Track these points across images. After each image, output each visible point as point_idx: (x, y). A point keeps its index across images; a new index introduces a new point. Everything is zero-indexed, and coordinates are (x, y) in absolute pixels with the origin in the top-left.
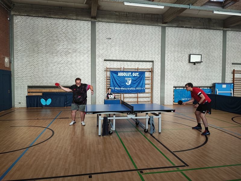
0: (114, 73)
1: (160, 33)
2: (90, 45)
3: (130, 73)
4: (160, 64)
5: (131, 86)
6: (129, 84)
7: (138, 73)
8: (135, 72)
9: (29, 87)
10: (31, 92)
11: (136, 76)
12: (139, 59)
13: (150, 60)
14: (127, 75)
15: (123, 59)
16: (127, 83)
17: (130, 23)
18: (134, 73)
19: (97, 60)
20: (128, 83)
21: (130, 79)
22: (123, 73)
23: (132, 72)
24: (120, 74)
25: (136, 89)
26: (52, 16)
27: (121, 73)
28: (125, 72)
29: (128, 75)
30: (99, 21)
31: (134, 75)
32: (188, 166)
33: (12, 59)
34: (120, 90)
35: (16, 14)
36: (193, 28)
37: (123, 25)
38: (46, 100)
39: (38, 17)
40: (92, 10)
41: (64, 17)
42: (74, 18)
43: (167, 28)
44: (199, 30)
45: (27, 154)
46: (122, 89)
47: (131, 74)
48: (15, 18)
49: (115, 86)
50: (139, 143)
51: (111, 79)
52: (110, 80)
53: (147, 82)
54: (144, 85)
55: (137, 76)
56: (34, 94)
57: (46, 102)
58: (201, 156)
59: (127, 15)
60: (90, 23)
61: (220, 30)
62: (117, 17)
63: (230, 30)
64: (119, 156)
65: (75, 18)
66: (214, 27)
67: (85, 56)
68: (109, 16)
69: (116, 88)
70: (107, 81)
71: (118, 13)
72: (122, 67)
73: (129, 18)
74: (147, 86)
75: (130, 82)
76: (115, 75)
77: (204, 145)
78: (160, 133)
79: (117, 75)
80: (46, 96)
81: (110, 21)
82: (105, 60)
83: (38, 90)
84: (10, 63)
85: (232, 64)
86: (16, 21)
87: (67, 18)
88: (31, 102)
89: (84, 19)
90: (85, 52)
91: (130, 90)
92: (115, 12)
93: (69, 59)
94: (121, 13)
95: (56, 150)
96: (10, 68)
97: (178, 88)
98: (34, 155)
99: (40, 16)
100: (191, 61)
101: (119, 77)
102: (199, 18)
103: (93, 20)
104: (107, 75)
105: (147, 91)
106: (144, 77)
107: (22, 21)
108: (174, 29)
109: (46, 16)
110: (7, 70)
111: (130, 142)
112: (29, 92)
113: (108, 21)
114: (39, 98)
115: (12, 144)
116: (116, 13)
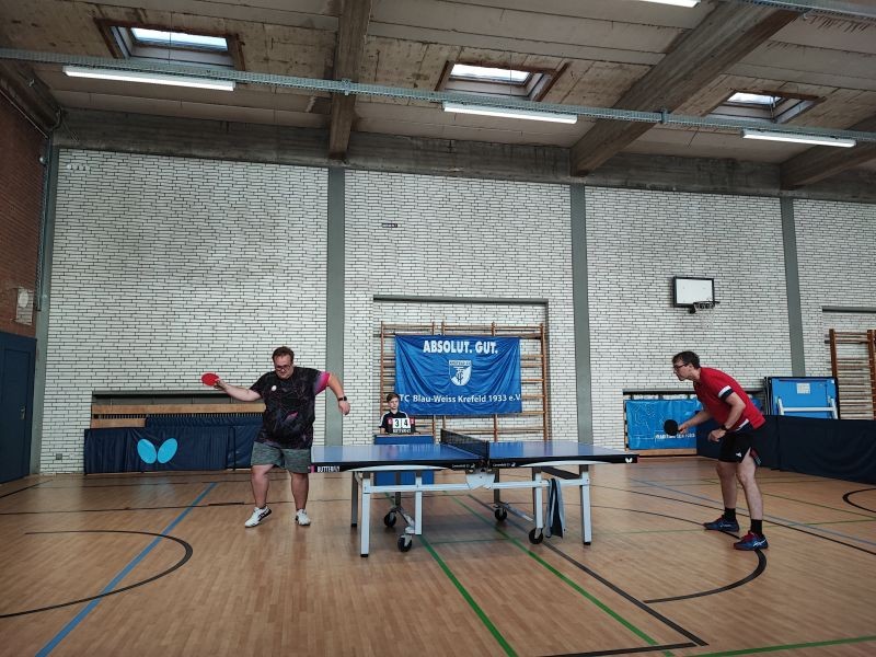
0: (409, 341)
1: (568, 207)
2: (323, 247)
3: (467, 343)
4: (570, 311)
5: (469, 389)
6: (464, 382)
7: (493, 344)
8: (484, 339)
9: (99, 397)
10: (105, 416)
11: (487, 352)
12: (496, 296)
13: (535, 296)
14: (454, 351)
15: (438, 294)
16: (455, 380)
17: (463, 175)
18: (479, 343)
19: (348, 299)
20: (460, 379)
21: (466, 362)
22: (441, 342)
23: (473, 340)
24: (430, 347)
25: (488, 399)
26: (195, 152)
27: (433, 342)
28: (450, 338)
29: (460, 351)
30: (356, 168)
31: (480, 348)
32: (703, 643)
33: (45, 296)
34: (432, 402)
35: (69, 143)
36: (679, 190)
37: (438, 179)
38: (158, 444)
39: (147, 153)
40: (334, 128)
41: (235, 155)
42: (269, 158)
43: (588, 190)
44: (698, 197)
45: (93, 618)
46: (437, 399)
47: (469, 348)
48: (64, 157)
49: (412, 389)
50: (514, 576)
51: (399, 367)
52: (394, 367)
53: (526, 374)
54: (516, 385)
55: (490, 354)
56: (114, 423)
57: (157, 450)
58: (750, 612)
59: (450, 147)
60: (324, 174)
61: (770, 196)
62: (419, 153)
63: (804, 195)
64: (444, 618)
65: (273, 156)
66: (748, 186)
67: (307, 284)
68: (391, 151)
69: (416, 398)
70: (382, 373)
71: (420, 143)
72: (438, 323)
73: (458, 156)
74: (526, 390)
75: (466, 375)
76: (411, 350)
77: (756, 579)
78: (588, 544)
79: (420, 350)
80: (157, 429)
81: (394, 166)
82: (376, 299)
83: (129, 408)
84: (36, 309)
85: (824, 310)
86: (69, 167)
87: (247, 157)
88: (100, 454)
89: (306, 159)
90: (307, 271)
91: (466, 403)
92: (412, 137)
93: (249, 296)
94: (431, 143)
95: (202, 602)
96: (33, 327)
97: (641, 397)
98: (122, 622)
99: (152, 150)
100: (680, 301)
101: (427, 355)
102: (694, 158)
103: (335, 164)
104: (382, 350)
105: (527, 406)
106: (518, 355)
107: (88, 168)
108: (611, 194)
109: (174, 150)
110: (24, 334)
111: (478, 572)
112: (96, 416)
113: (387, 165)
114: (133, 435)
115: (36, 586)
116: (414, 142)
